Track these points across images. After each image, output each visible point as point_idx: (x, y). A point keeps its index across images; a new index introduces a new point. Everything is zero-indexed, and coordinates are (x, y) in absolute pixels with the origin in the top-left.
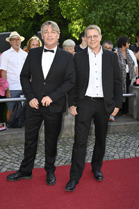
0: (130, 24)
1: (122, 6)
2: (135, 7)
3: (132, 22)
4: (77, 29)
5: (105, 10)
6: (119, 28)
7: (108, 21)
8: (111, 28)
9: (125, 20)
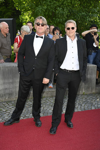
0: (66, 18)
1: (60, 3)
2: (70, 4)
3: (67, 16)
4: (26, 19)
5: (48, 5)
6: (58, 20)
7: (51, 14)
8: (52, 20)
9: (63, 14)
